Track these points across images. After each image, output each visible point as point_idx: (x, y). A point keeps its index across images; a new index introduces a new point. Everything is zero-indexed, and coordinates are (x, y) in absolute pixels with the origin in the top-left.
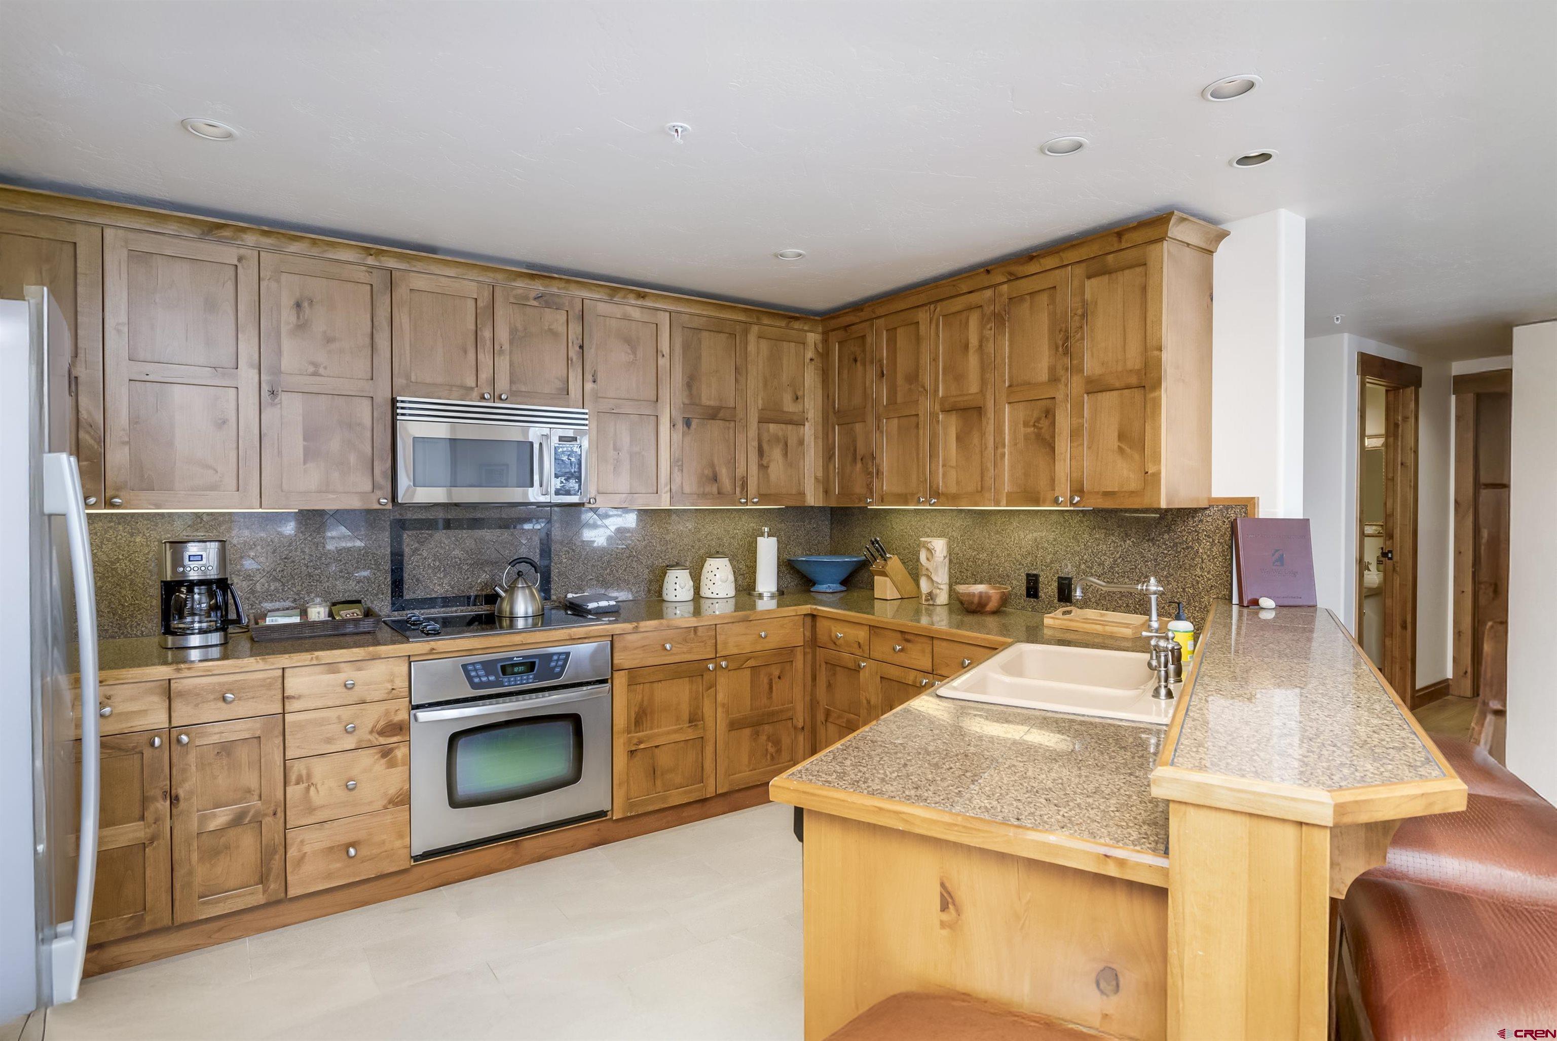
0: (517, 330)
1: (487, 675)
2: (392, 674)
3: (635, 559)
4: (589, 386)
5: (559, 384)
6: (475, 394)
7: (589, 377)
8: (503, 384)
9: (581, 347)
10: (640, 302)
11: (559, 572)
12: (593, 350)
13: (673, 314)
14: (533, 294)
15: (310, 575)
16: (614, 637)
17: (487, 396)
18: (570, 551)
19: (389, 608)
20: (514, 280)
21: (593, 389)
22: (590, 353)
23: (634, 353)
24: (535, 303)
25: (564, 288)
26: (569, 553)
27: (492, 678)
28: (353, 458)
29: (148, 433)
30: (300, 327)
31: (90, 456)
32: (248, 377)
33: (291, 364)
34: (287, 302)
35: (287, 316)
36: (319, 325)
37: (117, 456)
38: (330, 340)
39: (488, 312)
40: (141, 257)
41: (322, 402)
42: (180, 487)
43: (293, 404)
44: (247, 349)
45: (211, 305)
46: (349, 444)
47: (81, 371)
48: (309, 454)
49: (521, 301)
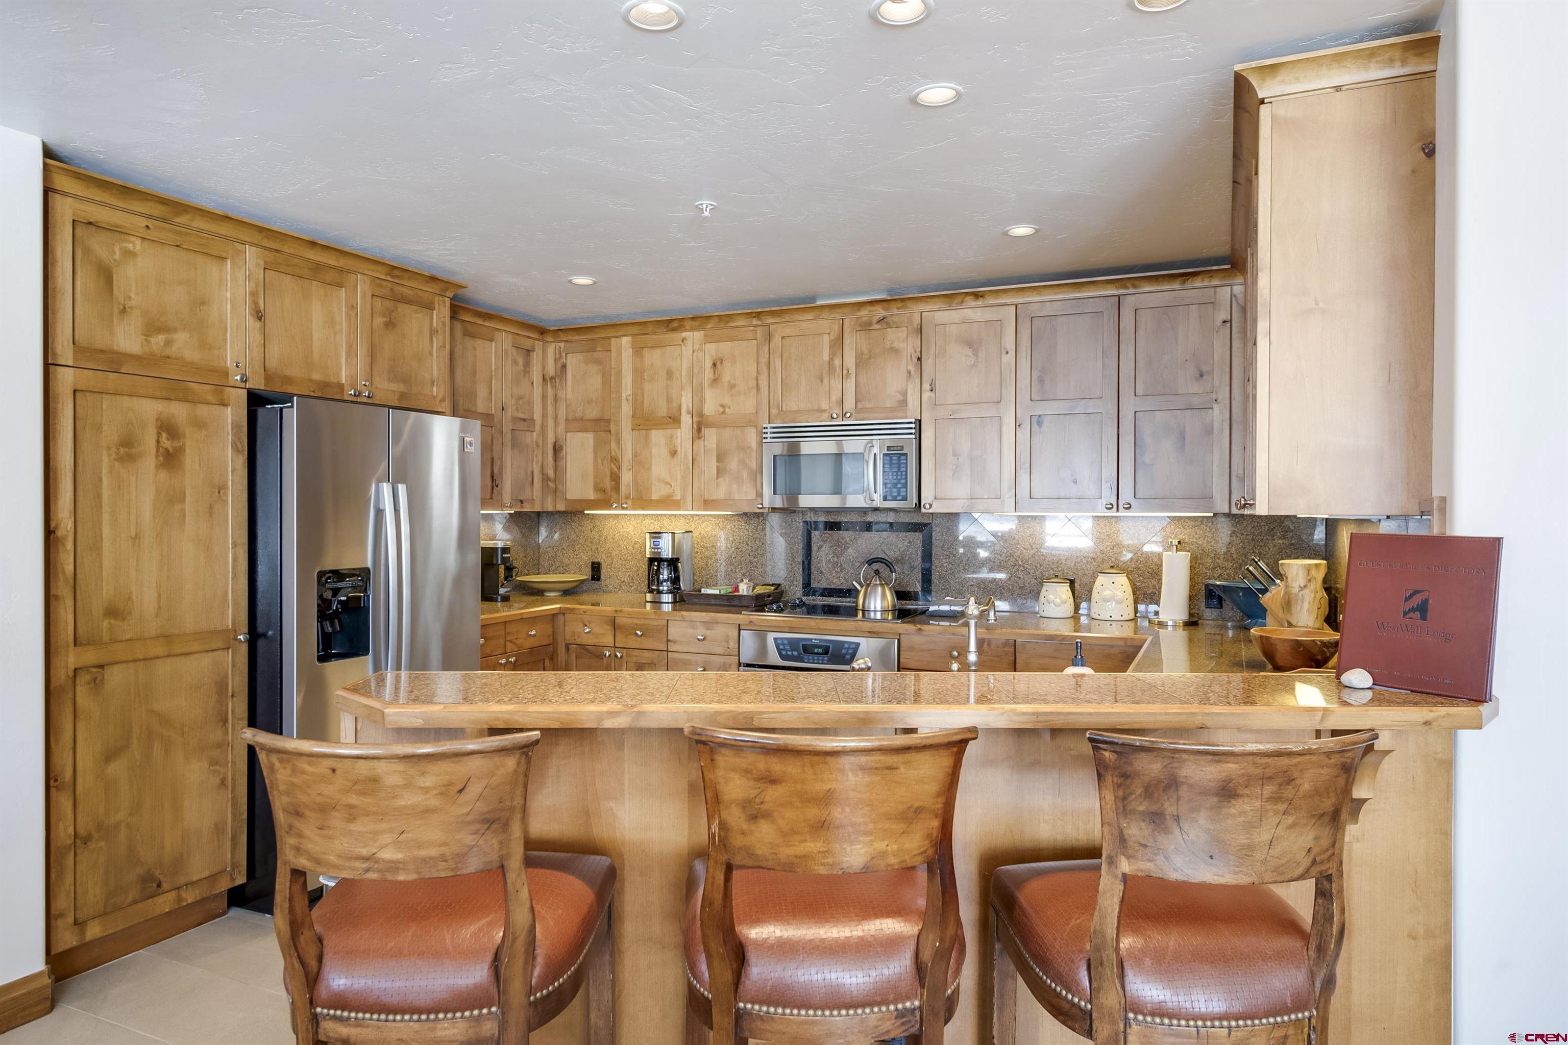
0: (862, 354)
1: (792, 650)
2: (727, 636)
3: (1022, 568)
4: (926, 396)
5: (899, 397)
6: (826, 415)
7: (926, 386)
8: (849, 404)
9: (919, 359)
10: (980, 302)
11: (940, 575)
12: (931, 361)
13: (1019, 306)
14: (875, 319)
15: (751, 562)
16: (902, 636)
17: (835, 416)
18: (951, 556)
19: (801, 592)
20: (859, 310)
21: (930, 397)
22: (928, 363)
23: (976, 354)
24: (878, 326)
25: (902, 307)
26: (949, 557)
27: (795, 653)
28: (745, 475)
29: (641, 462)
30: (716, 380)
31: (616, 478)
32: (686, 420)
33: (710, 408)
34: (708, 364)
35: (708, 374)
36: (726, 377)
37: (626, 478)
38: (732, 387)
39: (838, 343)
40: (638, 351)
41: (727, 433)
42: (655, 497)
43: (711, 437)
44: (686, 401)
45: (670, 374)
46: (743, 463)
47: (613, 428)
48: (720, 472)
49: (866, 327)
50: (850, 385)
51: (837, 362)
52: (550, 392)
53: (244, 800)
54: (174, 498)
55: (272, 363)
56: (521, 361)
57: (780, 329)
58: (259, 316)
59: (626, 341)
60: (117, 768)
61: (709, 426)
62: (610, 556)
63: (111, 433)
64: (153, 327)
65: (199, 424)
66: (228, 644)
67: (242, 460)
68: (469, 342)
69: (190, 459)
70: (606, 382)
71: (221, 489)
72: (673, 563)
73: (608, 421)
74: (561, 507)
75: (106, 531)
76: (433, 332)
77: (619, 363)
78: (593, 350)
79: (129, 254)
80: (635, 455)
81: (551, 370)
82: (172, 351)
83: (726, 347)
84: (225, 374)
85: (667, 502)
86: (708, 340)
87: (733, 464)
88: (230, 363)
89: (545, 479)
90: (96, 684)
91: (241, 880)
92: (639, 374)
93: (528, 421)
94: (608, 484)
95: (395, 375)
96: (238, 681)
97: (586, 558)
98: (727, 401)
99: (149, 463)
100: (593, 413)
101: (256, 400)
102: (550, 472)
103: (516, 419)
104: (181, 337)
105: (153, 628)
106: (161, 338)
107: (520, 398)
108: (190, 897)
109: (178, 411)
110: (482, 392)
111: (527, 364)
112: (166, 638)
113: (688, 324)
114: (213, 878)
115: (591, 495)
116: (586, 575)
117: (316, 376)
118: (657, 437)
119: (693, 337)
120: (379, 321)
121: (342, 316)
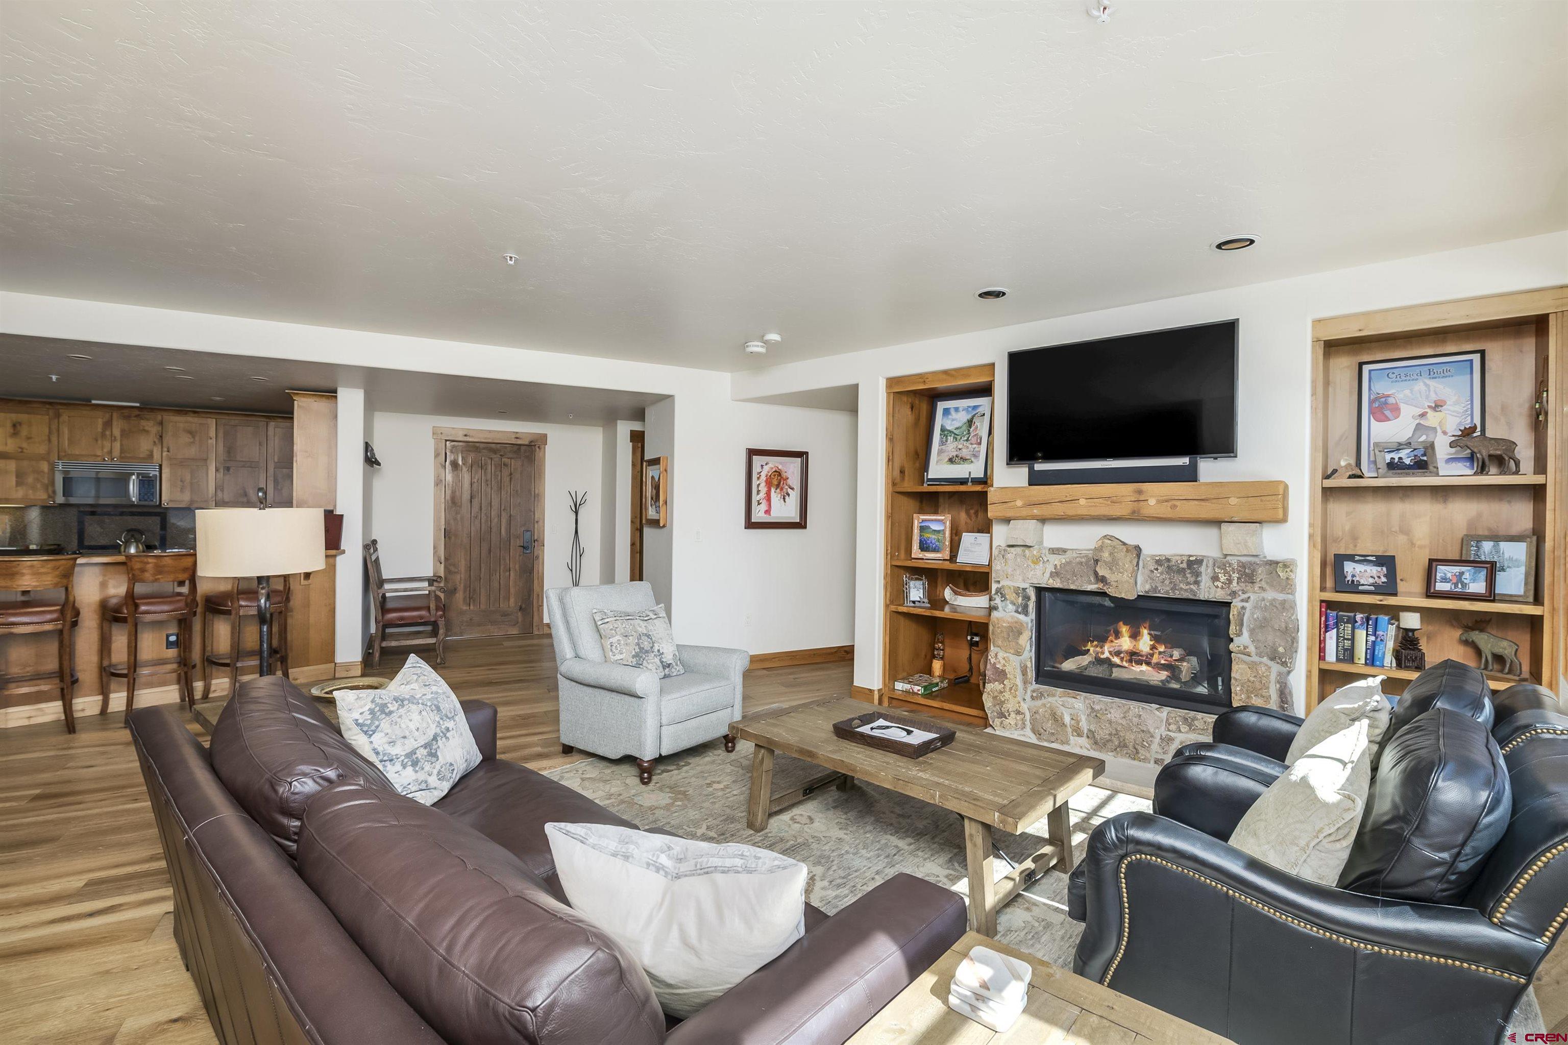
0: (125, 431)
4: (164, 453)
5: (148, 453)
6: (100, 458)
7: (165, 449)
8: (116, 454)
9: (161, 436)
10: (195, 415)
13: (218, 419)
14: (133, 415)
17: (106, 459)
21: (167, 454)
22: (166, 438)
23: (193, 437)
24: (135, 420)
25: (150, 412)
28: (39, 486)
30: (14, 434)
33: (10, 448)
36: (24, 432)
38: (29, 438)
39: (108, 424)
41: (24, 462)
46: (38, 479)
48: (18, 483)
49: (127, 419)
51: (108, 433)
57: (67, 412)
61: (10, 458)
83: (23, 416)
87: (29, 480)
98: (24, 446)
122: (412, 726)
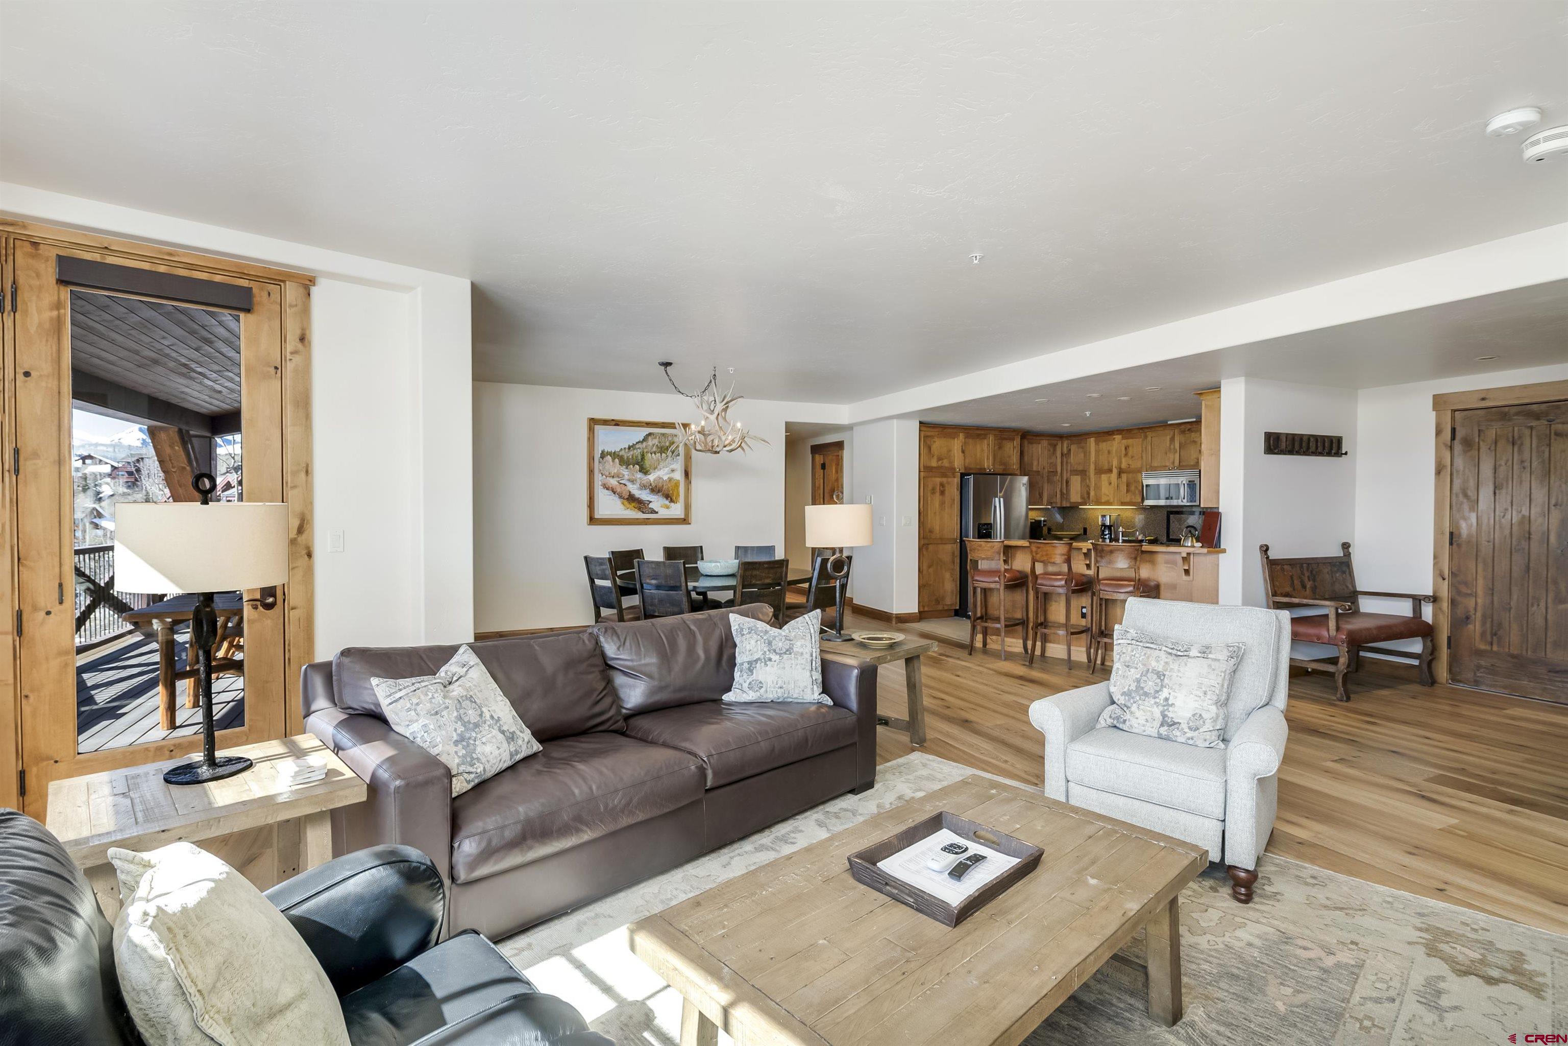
0: (1182, 443)
6: (1167, 468)
8: (1176, 463)
14: (1186, 429)
17: (1170, 468)
20: (1181, 426)
24: (1188, 432)
28: (1137, 492)
29: (1098, 487)
30: (1126, 455)
31: (1088, 494)
32: (1115, 471)
33: (1124, 466)
34: (1123, 449)
35: (1123, 452)
36: (1130, 453)
37: (1092, 493)
38: (1132, 457)
39: (1172, 439)
40: (1097, 443)
41: (1130, 475)
42: (1103, 501)
43: (1124, 476)
44: (1115, 463)
45: (1109, 452)
46: (1136, 487)
47: (1087, 473)
48: (1128, 491)
49: (1183, 432)
50: (1177, 455)
51: (1172, 447)
52: (1065, 459)
53: (958, 583)
54: (942, 503)
55: (966, 465)
56: (1052, 450)
57: (1149, 434)
58: (963, 452)
59: (1092, 440)
60: (931, 570)
61: (1124, 473)
62: (1091, 525)
63: (930, 487)
64: (939, 459)
65: (948, 483)
66: (955, 542)
67: (959, 492)
68: (1030, 446)
69: (947, 493)
70: (1085, 456)
71: (954, 500)
72: (1109, 527)
73: (1086, 471)
74: (1068, 505)
75: (929, 512)
76: (1014, 447)
77: (1090, 447)
78: (1080, 443)
79: (935, 442)
80: (1095, 484)
81: (1065, 451)
82: (943, 465)
83: (1130, 441)
84: (955, 469)
85: (1108, 503)
86: (1123, 438)
87: (1133, 488)
88: (956, 466)
89: (1062, 494)
90: (927, 549)
91: (958, 608)
92: (1097, 452)
93: (1055, 472)
94: (1086, 496)
95: (1002, 463)
96: (957, 553)
97: (1081, 526)
98: (1130, 463)
99: (938, 494)
100: (1080, 468)
101: (963, 475)
102: (1065, 492)
103: (1049, 472)
104: (945, 461)
105: (938, 536)
106: (941, 462)
107: (1051, 463)
108: (946, 608)
109: (944, 480)
110: (1035, 463)
111: (1055, 450)
112: (941, 539)
113: (1116, 433)
114: (951, 605)
115: (1079, 500)
116: (1082, 531)
117: (978, 467)
118: (1104, 477)
119: (1118, 437)
120: (996, 448)
121: (985, 447)
122: (748, 648)
